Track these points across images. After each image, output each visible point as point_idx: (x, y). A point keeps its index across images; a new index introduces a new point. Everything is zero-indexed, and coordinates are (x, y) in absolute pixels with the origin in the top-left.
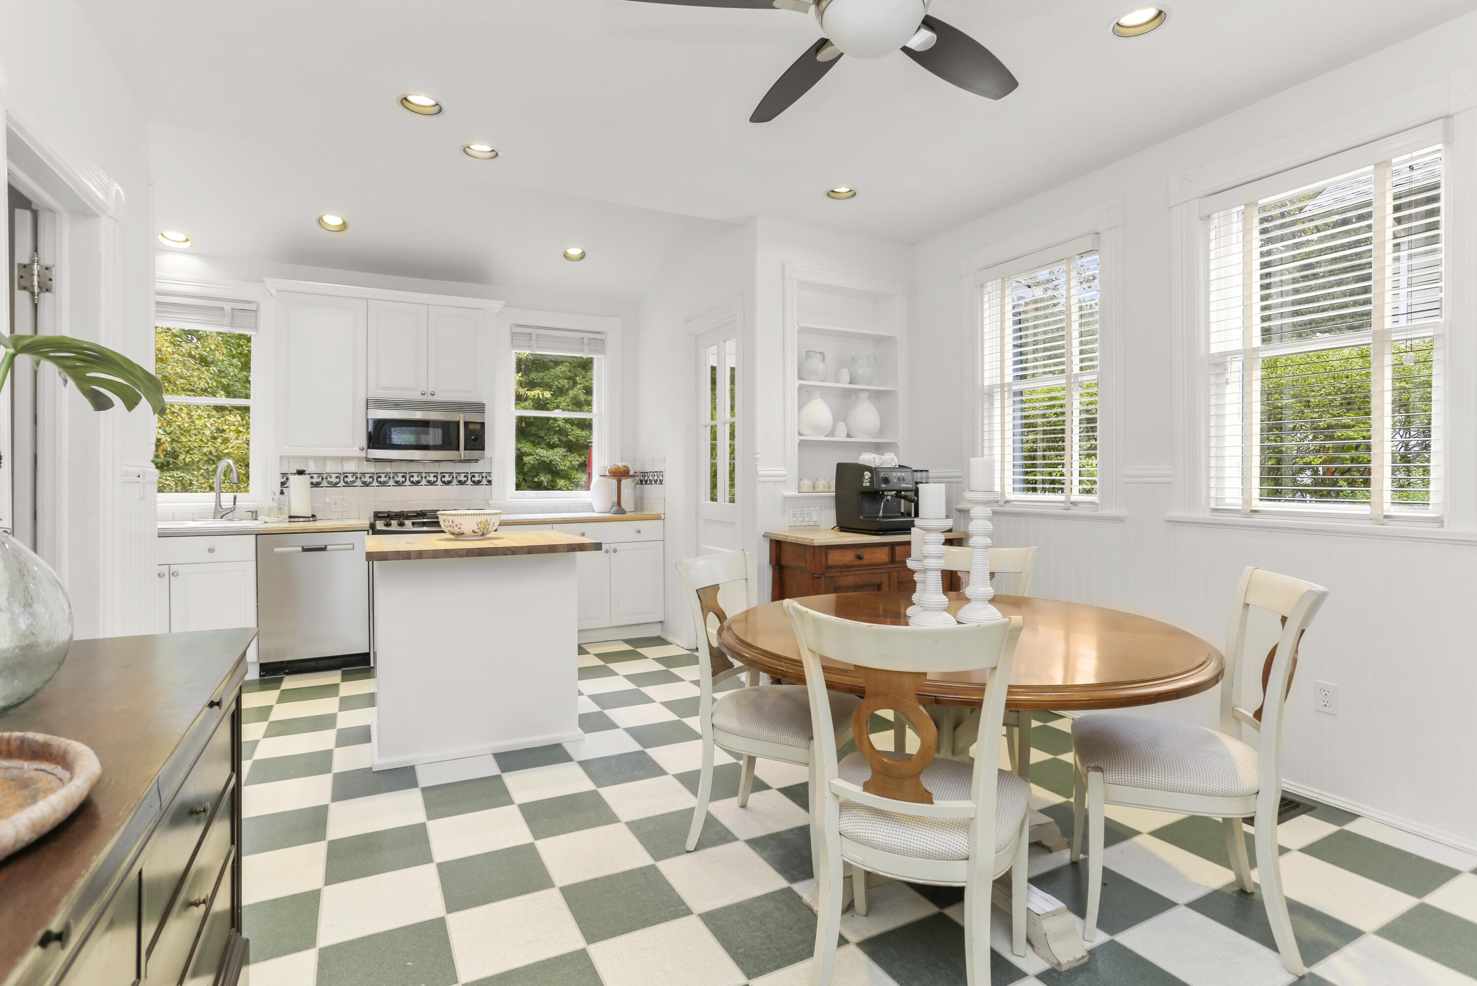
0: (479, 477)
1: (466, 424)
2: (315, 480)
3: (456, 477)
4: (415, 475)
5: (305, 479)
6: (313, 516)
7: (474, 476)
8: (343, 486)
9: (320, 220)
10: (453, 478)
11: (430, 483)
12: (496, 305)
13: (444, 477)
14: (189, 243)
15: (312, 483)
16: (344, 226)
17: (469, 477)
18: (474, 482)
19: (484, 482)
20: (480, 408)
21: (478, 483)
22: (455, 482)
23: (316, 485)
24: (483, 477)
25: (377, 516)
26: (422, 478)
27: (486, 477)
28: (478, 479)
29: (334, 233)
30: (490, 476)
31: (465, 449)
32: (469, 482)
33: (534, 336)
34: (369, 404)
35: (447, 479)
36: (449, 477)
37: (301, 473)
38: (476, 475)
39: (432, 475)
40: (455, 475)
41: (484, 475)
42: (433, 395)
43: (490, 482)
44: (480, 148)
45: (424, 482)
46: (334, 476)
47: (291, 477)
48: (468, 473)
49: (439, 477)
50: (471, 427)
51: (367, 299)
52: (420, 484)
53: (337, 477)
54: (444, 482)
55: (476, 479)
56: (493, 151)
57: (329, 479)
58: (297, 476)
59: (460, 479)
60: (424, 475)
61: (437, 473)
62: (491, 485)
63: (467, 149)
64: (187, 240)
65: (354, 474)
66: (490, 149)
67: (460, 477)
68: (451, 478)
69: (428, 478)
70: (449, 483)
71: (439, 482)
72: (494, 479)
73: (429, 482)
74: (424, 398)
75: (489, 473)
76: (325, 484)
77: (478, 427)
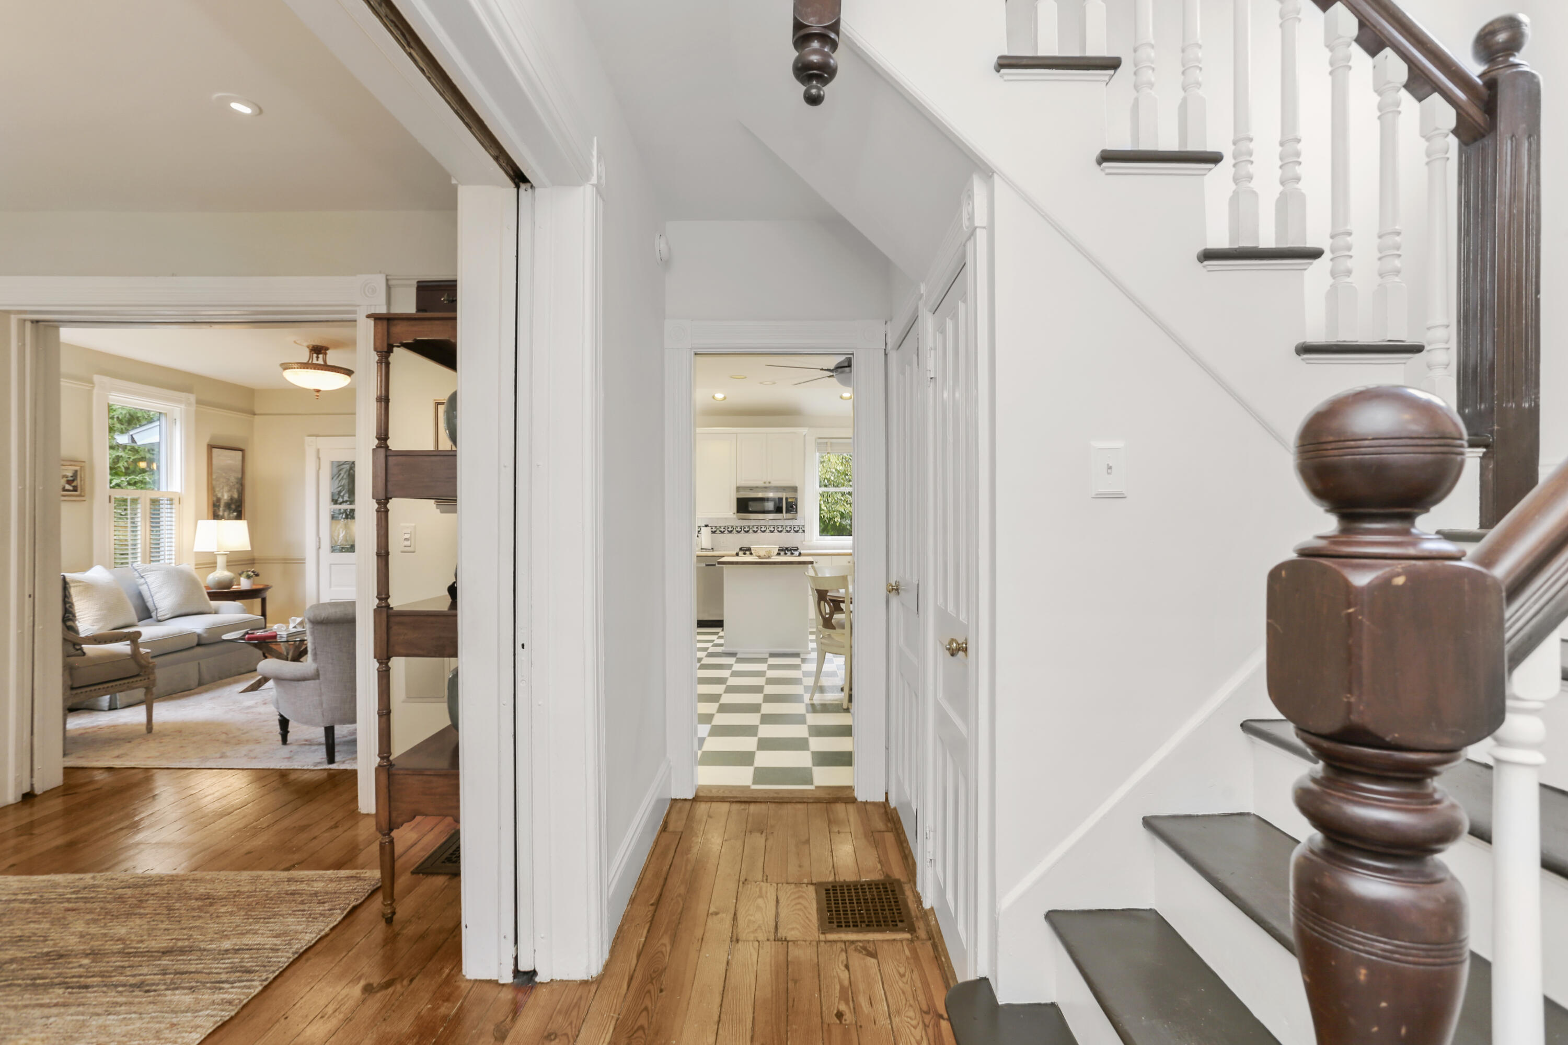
1: (787, 499)
2: (714, 530)
3: (785, 528)
4: (763, 527)
5: (709, 528)
6: (712, 549)
7: (794, 528)
8: (727, 533)
9: (713, 397)
10: (783, 528)
12: (804, 431)
15: (712, 531)
16: (725, 398)
18: (795, 531)
19: (801, 531)
20: (795, 489)
21: (797, 532)
22: (784, 531)
23: (714, 532)
25: (741, 549)
27: (802, 528)
29: (720, 402)
30: (804, 528)
31: (786, 513)
33: (829, 444)
34: (738, 489)
35: (780, 529)
37: (706, 526)
38: (796, 527)
39: (772, 527)
41: (800, 527)
42: (771, 483)
43: (804, 531)
45: (768, 531)
47: (702, 528)
48: (791, 526)
49: (776, 528)
50: (790, 500)
51: (736, 433)
53: (724, 528)
54: (778, 531)
55: (796, 529)
57: (720, 529)
58: (705, 528)
59: (787, 529)
61: (775, 526)
62: (807, 532)
65: (732, 526)
69: (769, 529)
71: (776, 531)
72: (807, 529)
73: (770, 531)
74: (765, 485)
75: (803, 526)
76: (718, 531)
77: (793, 500)
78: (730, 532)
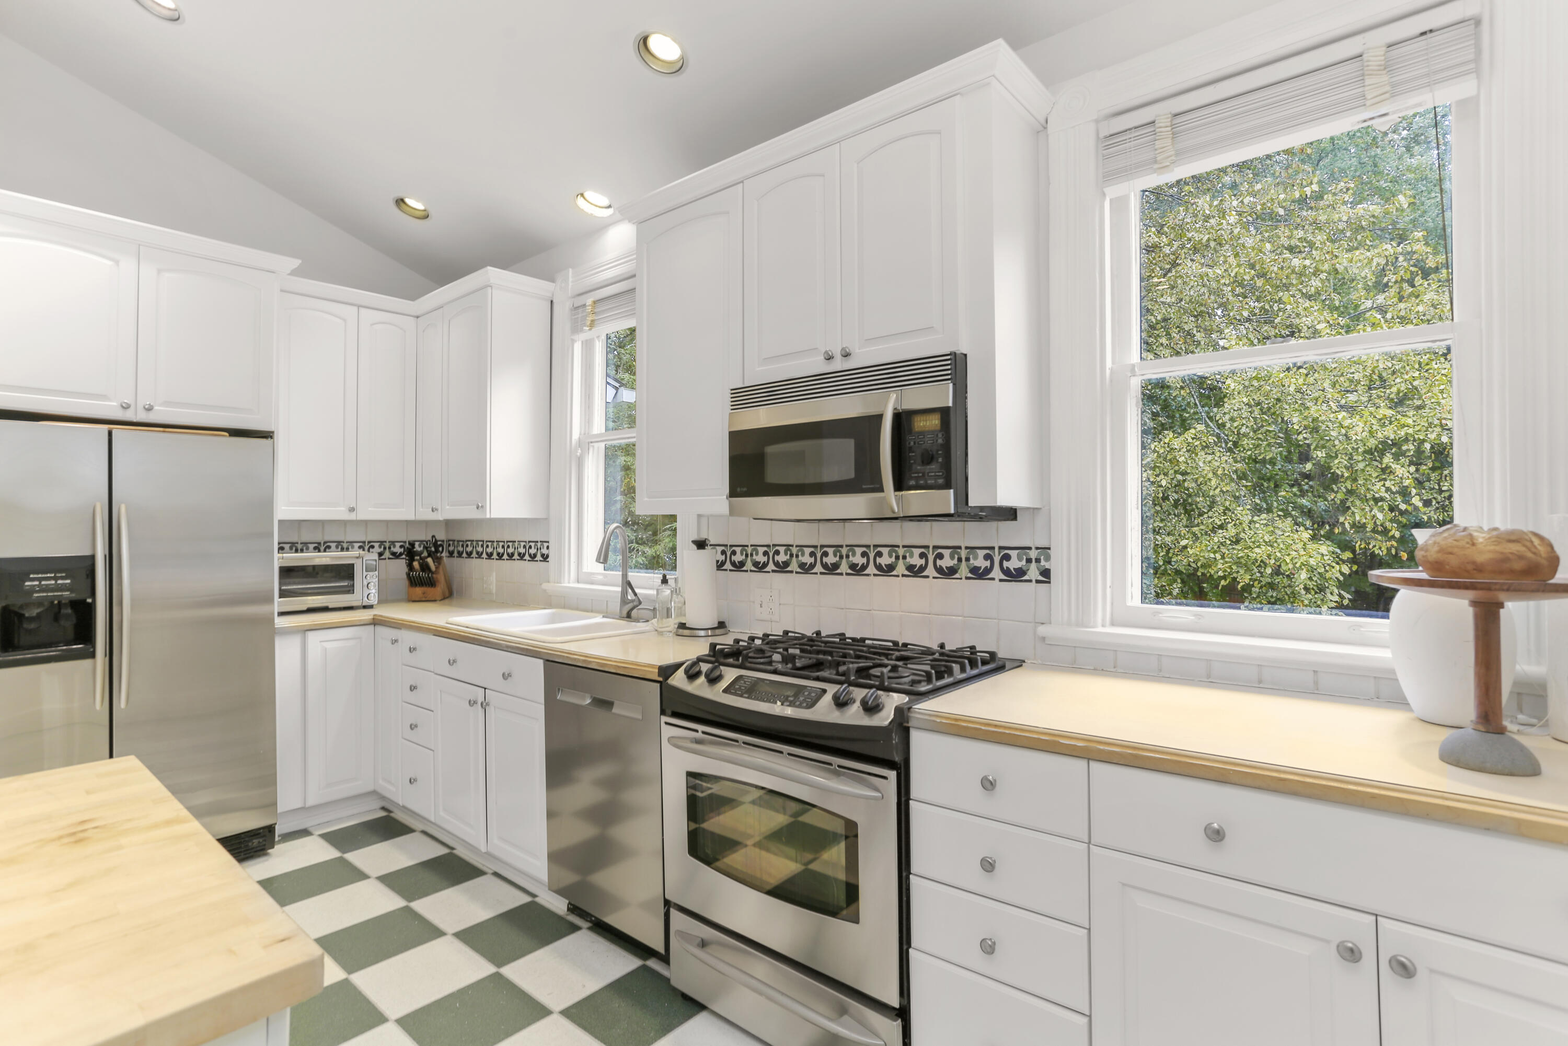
0: (1020, 559)
3: (968, 559)
4: (885, 551)
5: (710, 554)
6: (721, 626)
7: (1008, 557)
8: (771, 572)
10: (960, 560)
11: (914, 572)
13: (941, 557)
14: (610, 211)
17: (997, 559)
18: (1006, 572)
19: (1033, 573)
21: (1017, 575)
24: (1029, 561)
26: (897, 558)
27: (1038, 561)
28: (1019, 565)
30: (1048, 558)
32: (996, 573)
35: (946, 562)
36: (952, 558)
37: (700, 544)
39: (914, 552)
40: (961, 554)
41: (1033, 554)
42: (846, 354)
43: (1046, 573)
45: (901, 568)
46: (756, 551)
48: (993, 548)
52: (894, 573)
53: (765, 554)
54: (940, 571)
55: (1013, 564)
57: (755, 557)
60: (901, 552)
61: (923, 548)
62: (1049, 582)
64: (610, 207)
65: (788, 548)
67: (976, 558)
68: (955, 561)
69: (908, 559)
70: (951, 573)
71: (931, 571)
72: (1055, 565)
73: (910, 568)
75: (1045, 551)
76: (749, 565)
77: (934, 422)
78: (782, 568)
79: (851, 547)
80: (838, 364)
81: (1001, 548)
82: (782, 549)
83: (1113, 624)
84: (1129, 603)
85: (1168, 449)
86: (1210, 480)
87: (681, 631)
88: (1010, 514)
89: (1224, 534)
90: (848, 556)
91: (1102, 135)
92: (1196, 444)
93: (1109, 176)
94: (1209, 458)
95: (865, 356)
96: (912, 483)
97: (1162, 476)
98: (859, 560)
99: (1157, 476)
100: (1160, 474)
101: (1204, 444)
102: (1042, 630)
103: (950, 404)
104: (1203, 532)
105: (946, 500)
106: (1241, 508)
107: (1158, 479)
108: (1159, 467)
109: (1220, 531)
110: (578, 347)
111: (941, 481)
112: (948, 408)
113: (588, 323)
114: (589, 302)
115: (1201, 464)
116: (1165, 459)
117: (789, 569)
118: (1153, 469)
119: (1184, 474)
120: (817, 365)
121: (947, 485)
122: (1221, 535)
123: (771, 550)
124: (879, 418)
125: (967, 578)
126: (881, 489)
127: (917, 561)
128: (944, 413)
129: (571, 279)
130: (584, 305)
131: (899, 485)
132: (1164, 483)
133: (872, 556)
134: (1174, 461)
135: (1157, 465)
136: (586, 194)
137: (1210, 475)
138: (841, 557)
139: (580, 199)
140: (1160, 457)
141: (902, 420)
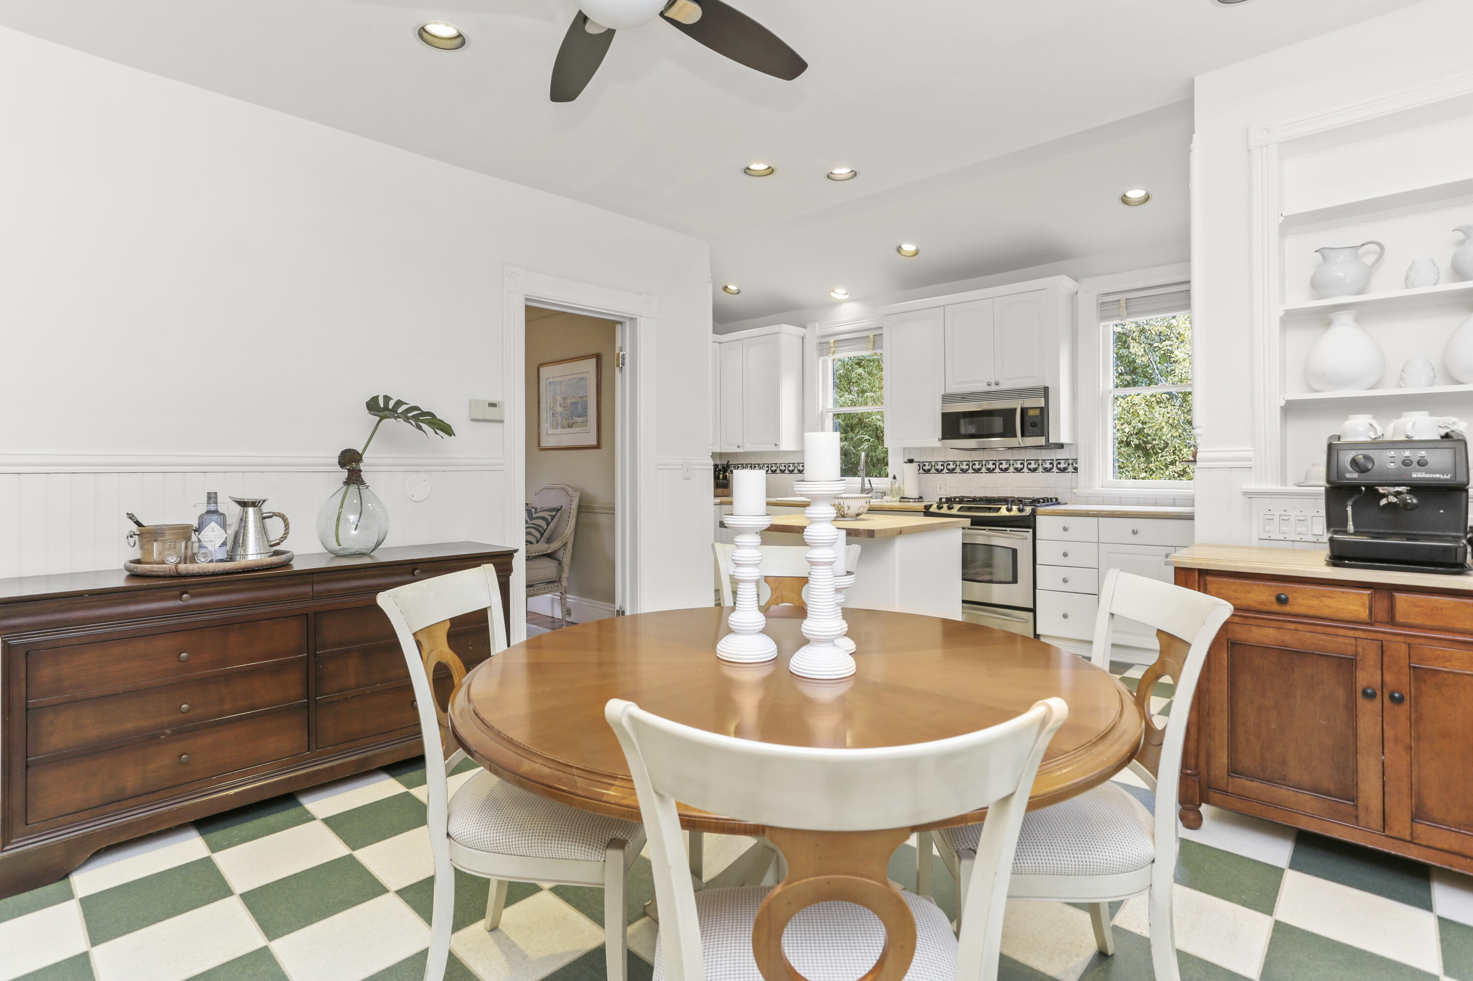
0: (1065, 464)
3: (1042, 465)
4: (1004, 462)
5: (914, 466)
6: (921, 498)
7: (1059, 463)
8: (947, 473)
10: (1039, 465)
11: (1018, 470)
13: (1030, 464)
17: (1055, 464)
19: (1071, 469)
20: (1039, 392)
21: (1064, 470)
22: (1040, 469)
24: (1069, 464)
26: (1010, 465)
27: (1072, 464)
28: (1064, 466)
29: (911, 258)
30: (1076, 463)
32: (1055, 469)
33: (1123, 302)
34: (947, 398)
35: (1033, 466)
36: (1035, 464)
37: (910, 461)
38: (1062, 462)
39: (1019, 462)
40: (1040, 462)
41: (1070, 462)
42: (997, 384)
43: (1076, 469)
44: (842, 171)
45: (1012, 469)
46: (940, 464)
48: (1053, 460)
49: (1026, 464)
50: (1031, 413)
51: (942, 307)
52: (1008, 471)
53: (942, 465)
54: (1030, 469)
55: (1062, 466)
56: (852, 171)
57: (936, 467)
58: (908, 464)
59: (1046, 466)
60: (1012, 462)
61: (1024, 460)
62: (1077, 473)
63: (831, 175)
64: (846, 294)
65: (954, 462)
66: (850, 170)
67: (1046, 464)
68: (1037, 466)
69: (1015, 465)
70: (1035, 470)
71: (1025, 470)
72: (1080, 466)
73: (1016, 469)
74: (991, 387)
75: (1075, 460)
76: (933, 470)
77: (1037, 412)
78: (952, 471)
79: (987, 461)
80: (993, 388)
81: (1057, 460)
82: (951, 463)
83: (1102, 487)
84: (1109, 479)
85: (1131, 404)
86: (1163, 427)
87: (902, 500)
88: (1061, 446)
89: (1174, 469)
90: (985, 465)
91: (1099, 302)
92: (1152, 400)
93: (1103, 318)
94: (1163, 410)
95: (1005, 385)
96: (1028, 434)
97: (1126, 425)
98: (991, 466)
99: (1122, 424)
100: (1124, 423)
101: (1159, 400)
102: (1074, 491)
103: (1044, 406)
104: (1158, 467)
105: (1041, 441)
106: (1187, 449)
107: (1123, 427)
108: (1123, 418)
109: (1171, 467)
110: (820, 362)
111: (1040, 434)
112: (1043, 407)
113: (832, 352)
114: (832, 341)
115: (1157, 415)
116: (1128, 412)
117: (955, 471)
118: (1119, 419)
119: (1143, 423)
120: (983, 388)
121: (1042, 435)
122: (1172, 470)
123: (946, 463)
124: (1015, 410)
125: (1042, 472)
126: (1015, 436)
127: (1019, 466)
128: (1041, 409)
129: (817, 328)
130: (829, 342)
131: (1023, 435)
132: (1127, 430)
133: (997, 464)
134: (1136, 414)
135: (1122, 416)
136: (835, 291)
137: (1163, 424)
138: (982, 465)
139: (832, 292)
140: (1125, 410)
141: (1024, 411)
